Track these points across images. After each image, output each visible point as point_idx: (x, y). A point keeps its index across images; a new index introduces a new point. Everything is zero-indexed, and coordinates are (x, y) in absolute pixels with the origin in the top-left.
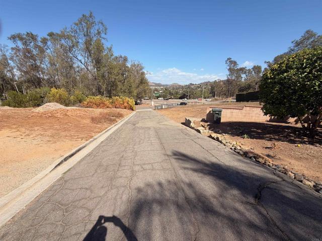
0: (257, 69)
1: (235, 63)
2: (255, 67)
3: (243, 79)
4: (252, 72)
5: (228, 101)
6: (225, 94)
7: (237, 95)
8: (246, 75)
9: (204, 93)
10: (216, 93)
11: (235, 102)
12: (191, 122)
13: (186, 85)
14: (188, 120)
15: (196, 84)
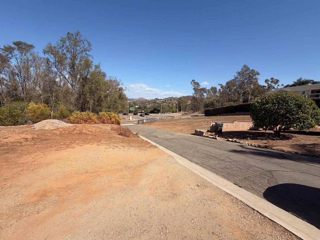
0: (214, 89)
1: (198, 84)
2: (212, 88)
3: (205, 97)
4: (211, 92)
5: (198, 116)
6: (192, 109)
7: (205, 110)
8: (207, 94)
9: (171, 108)
10: (182, 108)
11: (204, 116)
12: (203, 133)
13: (152, 100)
14: (200, 131)
15: (161, 99)
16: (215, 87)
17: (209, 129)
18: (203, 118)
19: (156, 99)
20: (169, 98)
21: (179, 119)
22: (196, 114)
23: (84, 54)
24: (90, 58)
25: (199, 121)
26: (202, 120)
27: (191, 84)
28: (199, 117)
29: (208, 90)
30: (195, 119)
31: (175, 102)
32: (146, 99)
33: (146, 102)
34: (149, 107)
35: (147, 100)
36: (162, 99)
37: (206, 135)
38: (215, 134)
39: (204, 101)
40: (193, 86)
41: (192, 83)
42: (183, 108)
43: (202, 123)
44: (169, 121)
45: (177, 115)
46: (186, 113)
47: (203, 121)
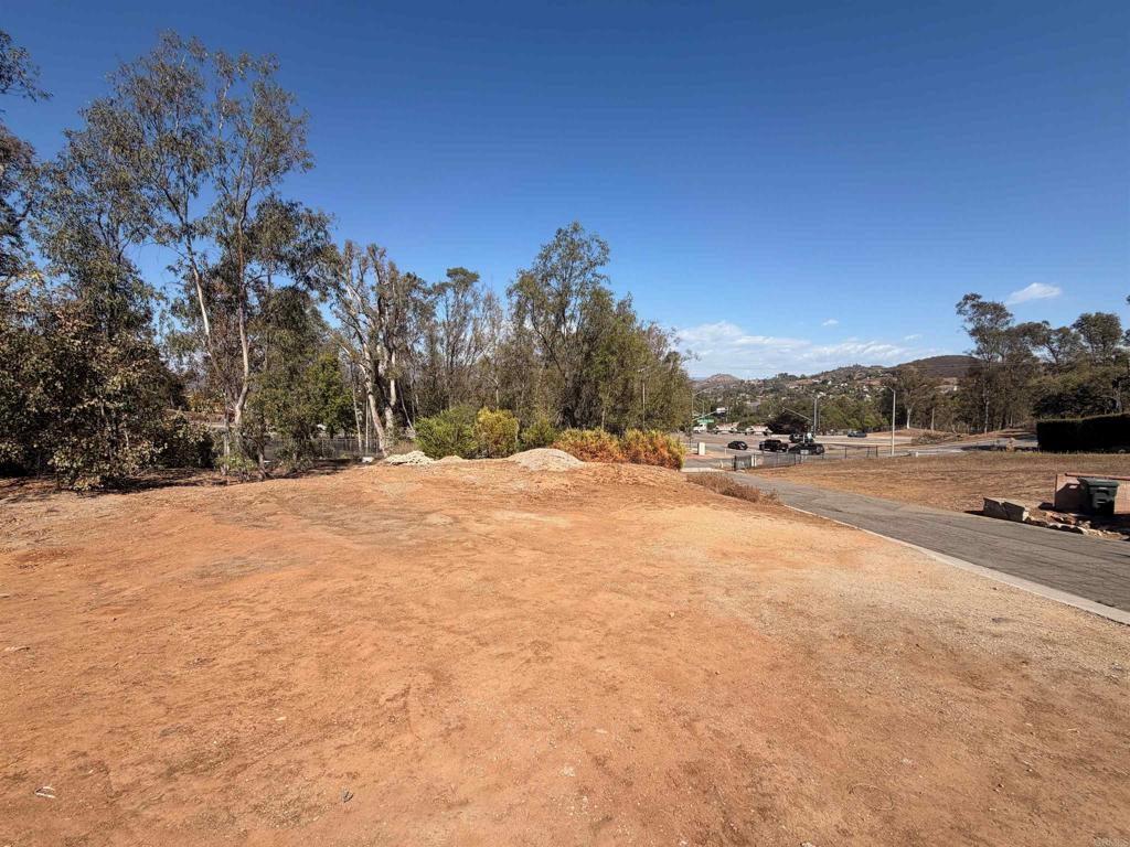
0: (1097, 325)
1: (998, 311)
2: (1086, 318)
4: (1076, 338)
5: (1002, 448)
6: (967, 419)
7: (1039, 425)
8: (1052, 351)
9: (857, 413)
10: (909, 411)
11: (1034, 449)
12: (1021, 510)
13: (764, 381)
14: (1005, 504)
15: (803, 377)
16: (1106, 311)
17: (1052, 501)
18: (1029, 460)
19: (784, 376)
20: (840, 369)
21: (901, 460)
22: (986, 439)
23: (590, 276)
24: (603, 284)
25: (1006, 469)
26: (1023, 467)
27: (959, 312)
28: (1005, 454)
29: (1060, 330)
30: (981, 461)
31: (870, 386)
32: (740, 378)
33: (739, 392)
34: (753, 411)
35: (742, 382)
36: (807, 375)
37: (1033, 519)
38: (1078, 519)
39: (1033, 382)
40: (971, 320)
41: (967, 307)
42: (913, 414)
43: (1022, 477)
44: (859, 464)
45: (888, 442)
46: (932, 432)
47: (1027, 472)
